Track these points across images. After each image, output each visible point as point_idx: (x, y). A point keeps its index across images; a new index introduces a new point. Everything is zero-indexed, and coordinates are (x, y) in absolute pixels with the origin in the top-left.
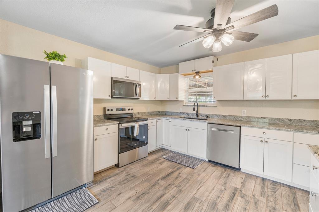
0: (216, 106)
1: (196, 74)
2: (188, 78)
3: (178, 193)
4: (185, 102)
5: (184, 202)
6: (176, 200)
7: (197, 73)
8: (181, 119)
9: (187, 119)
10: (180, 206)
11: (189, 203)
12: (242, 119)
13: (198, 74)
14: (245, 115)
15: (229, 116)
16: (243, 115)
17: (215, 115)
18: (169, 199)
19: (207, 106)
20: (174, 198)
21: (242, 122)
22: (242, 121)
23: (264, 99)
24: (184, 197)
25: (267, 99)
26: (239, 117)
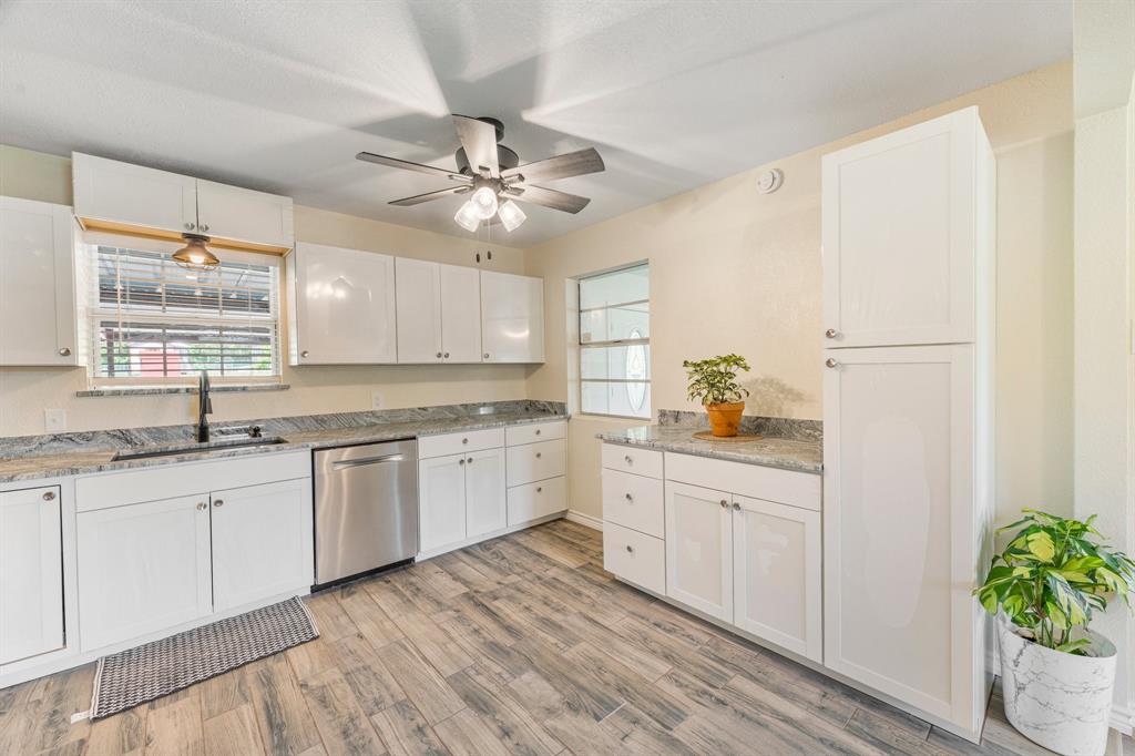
0: (286, 388)
1: (191, 245)
2: (95, 247)
3: (408, 715)
4: (89, 375)
5: (457, 707)
6: (435, 728)
7: (196, 240)
8: (121, 467)
9: (151, 460)
10: (467, 722)
11: (467, 696)
12: (374, 420)
13: (202, 247)
14: (381, 408)
15: (336, 416)
16: (374, 408)
17: (284, 419)
18: (425, 747)
19: (244, 389)
20: (428, 731)
21: (374, 428)
22: (375, 424)
23: (439, 361)
24: (437, 702)
25: (445, 361)
26: (367, 416)
